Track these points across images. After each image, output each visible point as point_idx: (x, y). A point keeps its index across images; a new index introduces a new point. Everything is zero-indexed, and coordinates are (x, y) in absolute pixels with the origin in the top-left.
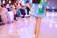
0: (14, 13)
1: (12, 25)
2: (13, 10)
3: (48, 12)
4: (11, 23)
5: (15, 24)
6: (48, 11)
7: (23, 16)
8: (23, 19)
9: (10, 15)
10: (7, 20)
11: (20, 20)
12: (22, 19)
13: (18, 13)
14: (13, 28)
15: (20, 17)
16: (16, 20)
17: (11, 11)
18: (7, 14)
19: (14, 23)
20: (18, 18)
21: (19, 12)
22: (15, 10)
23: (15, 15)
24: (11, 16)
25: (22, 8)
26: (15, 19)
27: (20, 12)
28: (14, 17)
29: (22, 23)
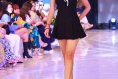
0: (21, 38)
1: (17, 70)
3: (114, 32)
4: (14, 65)
5: (25, 66)
7: (46, 45)
9: (12, 45)
10: (4, 58)
11: (41, 57)
12: (45, 54)
13: (34, 38)
15: (39, 49)
16: (29, 57)
17: (13, 32)
18: (4, 41)
19: (22, 65)
20: (33, 51)
21: (37, 35)
22: (25, 29)
23: (24, 43)
26: (25, 54)
27: (39, 36)
28: (23, 48)
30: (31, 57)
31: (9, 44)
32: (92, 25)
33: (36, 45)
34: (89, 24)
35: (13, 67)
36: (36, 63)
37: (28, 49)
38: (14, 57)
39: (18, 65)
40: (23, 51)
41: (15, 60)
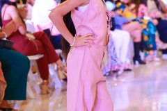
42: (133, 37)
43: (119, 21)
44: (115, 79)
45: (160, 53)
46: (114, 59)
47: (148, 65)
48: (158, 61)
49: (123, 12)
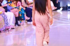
0: (14, 14)
2: (13, 9)
3: (69, 12)
5: (16, 31)
6: (69, 10)
8: (30, 24)
12: (28, 24)
13: (22, 14)
14: (14, 38)
21: (23, 13)
24: (10, 20)
25: (28, 7)
28: (15, 20)
29: (29, 30)
30: (20, 26)
31: (6, 17)
32: (56, 8)
33: (23, 18)
34: (55, 7)
35: (8, 31)
36: (23, 29)
37: (18, 21)
38: (9, 25)
39: (12, 30)
40: (15, 22)
41: (9, 27)
42: (15, 15)
43: (9, 8)
44: (7, 32)
45: (27, 21)
46: (7, 24)
47: (22, 26)
48: (26, 25)
49: (11, 4)
